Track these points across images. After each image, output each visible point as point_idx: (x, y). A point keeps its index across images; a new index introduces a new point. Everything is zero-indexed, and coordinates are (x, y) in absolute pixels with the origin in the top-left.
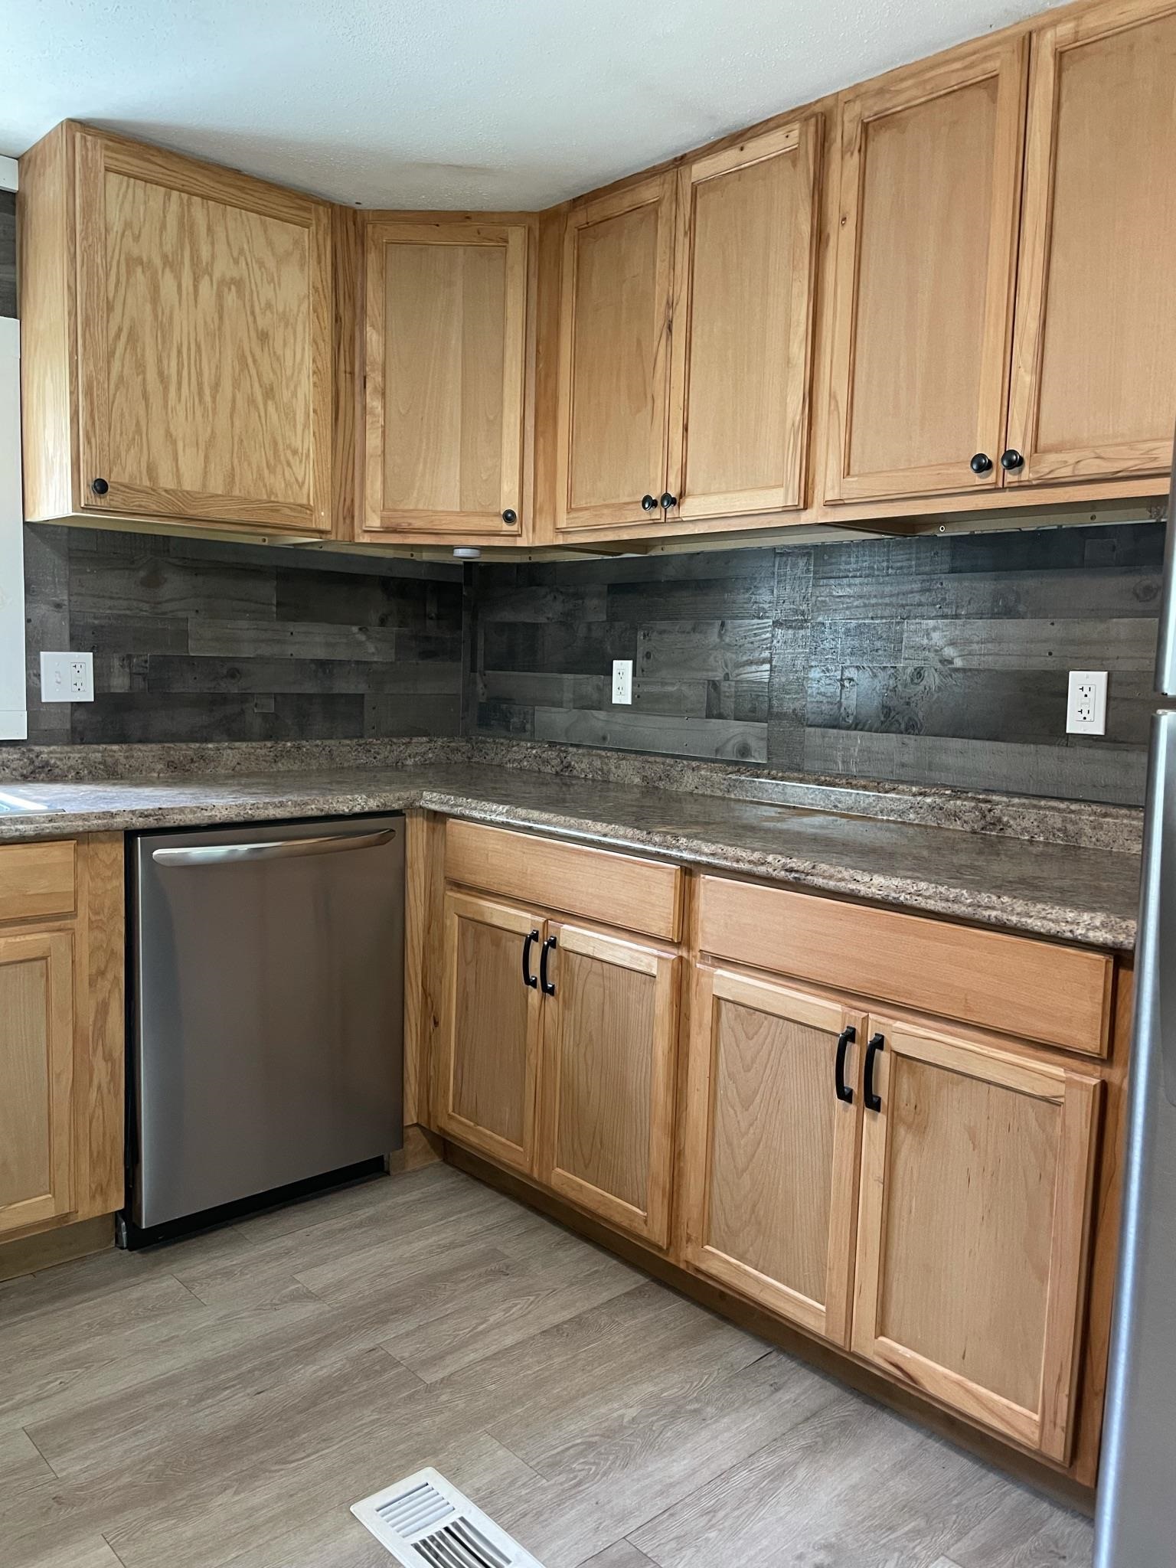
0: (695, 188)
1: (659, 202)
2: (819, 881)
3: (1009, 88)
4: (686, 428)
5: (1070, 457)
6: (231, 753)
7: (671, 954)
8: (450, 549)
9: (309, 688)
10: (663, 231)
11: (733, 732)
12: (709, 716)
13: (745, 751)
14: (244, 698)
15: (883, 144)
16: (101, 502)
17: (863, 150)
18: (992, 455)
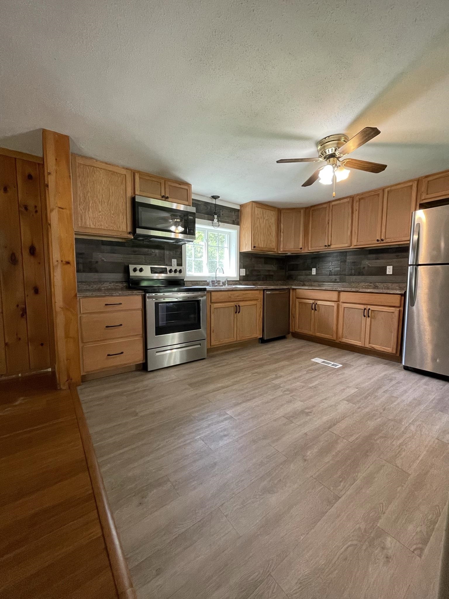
0: (332, 205)
1: (326, 207)
2: (360, 291)
3: (381, 195)
4: (331, 236)
5: (390, 239)
6: (260, 282)
7: (337, 303)
8: (287, 253)
9: (267, 274)
10: (327, 210)
11: (334, 277)
12: (330, 275)
13: (336, 280)
14: (260, 275)
15: (362, 201)
16: (254, 249)
17: (359, 202)
18: (379, 239)
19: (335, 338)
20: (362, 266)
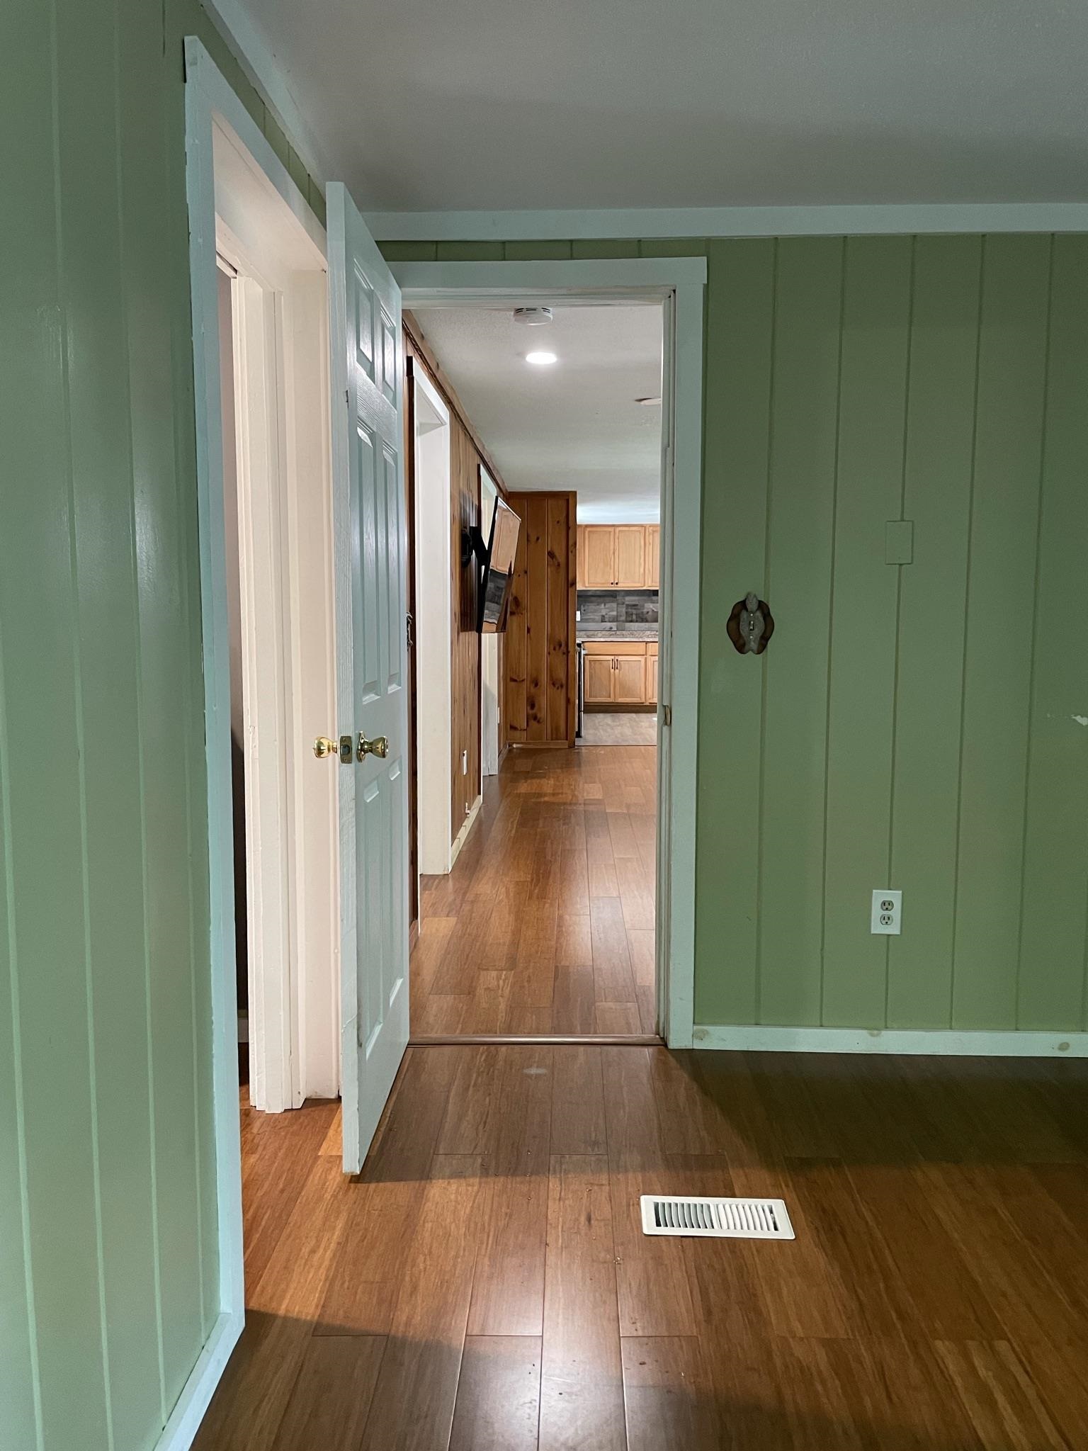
4: (619, 568)
10: (611, 536)
11: (608, 625)
12: (602, 622)
13: (611, 628)
19: (643, 700)
20: (645, 610)
